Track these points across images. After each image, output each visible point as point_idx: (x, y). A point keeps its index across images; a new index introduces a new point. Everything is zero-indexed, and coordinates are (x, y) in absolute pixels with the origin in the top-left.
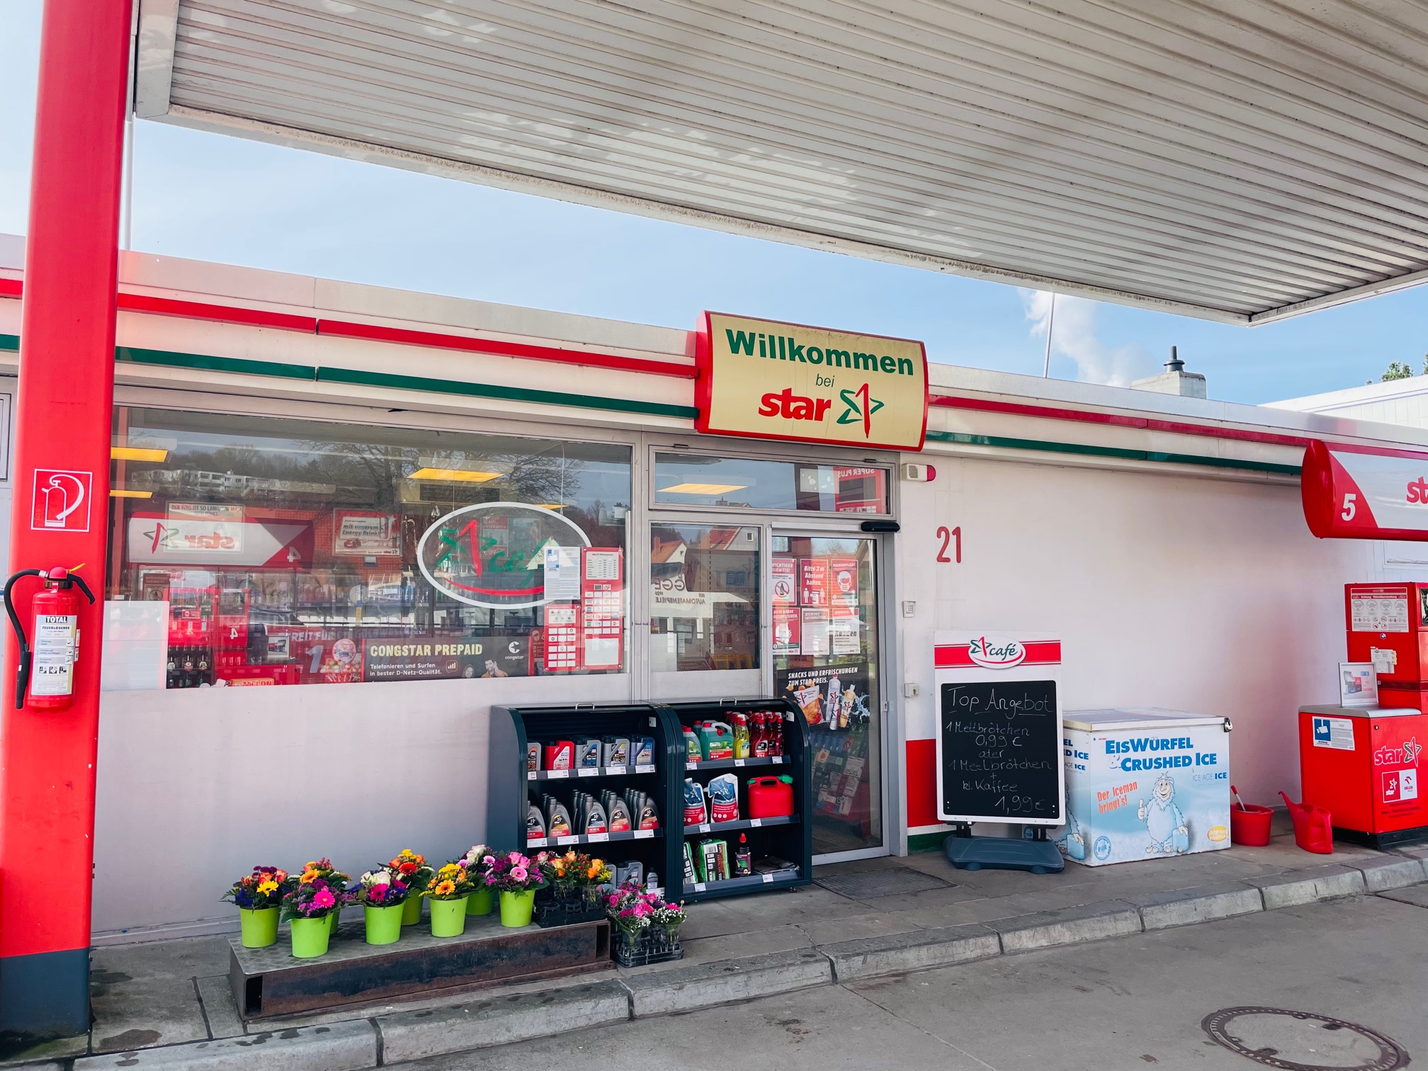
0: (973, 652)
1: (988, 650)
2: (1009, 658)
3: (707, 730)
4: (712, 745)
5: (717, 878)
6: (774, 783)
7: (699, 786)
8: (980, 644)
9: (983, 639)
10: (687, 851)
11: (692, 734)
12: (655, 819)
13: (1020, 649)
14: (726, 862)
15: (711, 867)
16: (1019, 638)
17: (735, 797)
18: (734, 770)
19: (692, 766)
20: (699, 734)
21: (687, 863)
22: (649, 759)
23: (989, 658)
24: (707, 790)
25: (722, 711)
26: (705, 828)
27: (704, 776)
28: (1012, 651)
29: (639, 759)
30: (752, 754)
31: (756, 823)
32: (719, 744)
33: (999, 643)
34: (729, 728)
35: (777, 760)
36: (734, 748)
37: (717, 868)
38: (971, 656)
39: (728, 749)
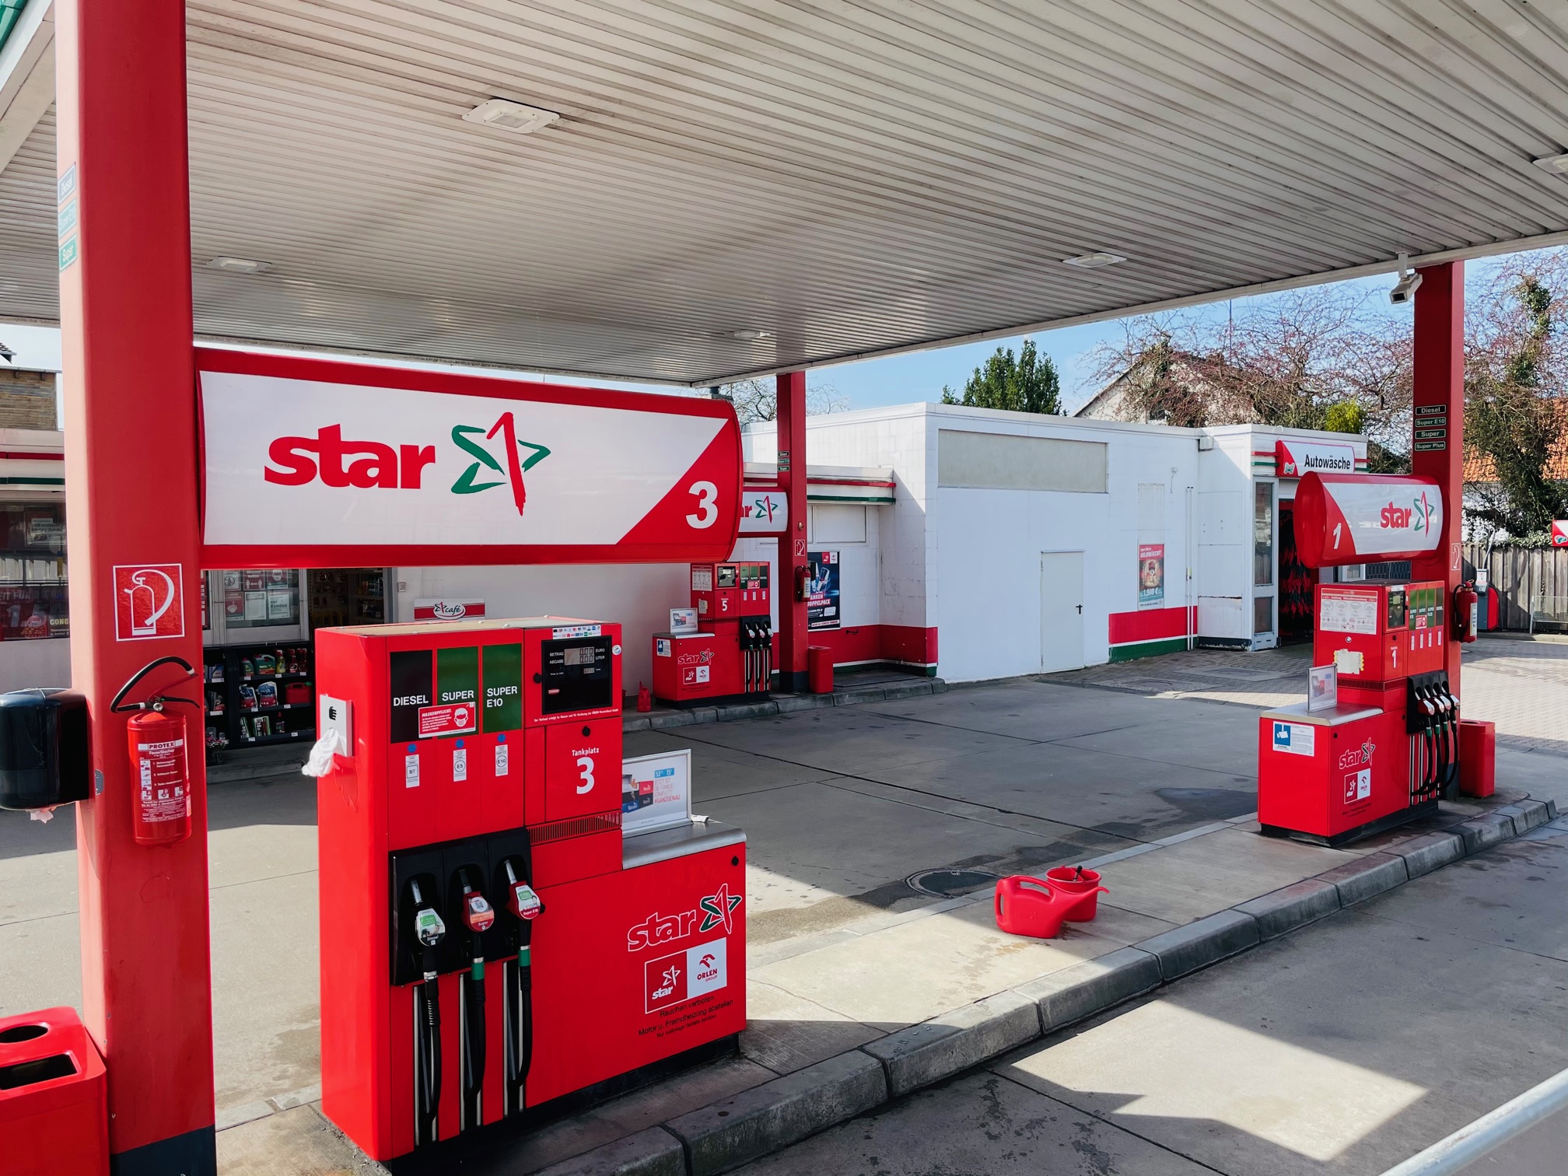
0: (436, 610)
1: (444, 609)
2: (456, 613)
3: (258, 659)
4: (261, 667)
5: (263, 734)
6: (300, 686)
7: (252, 688)
8: (440, 606)
9: (442, 603)
10: (243, 721)
11: (248, 662)
12: (223, 705)
13: (462, 608)
14: (268, 726)
15: (259, 729)
16: (461, 603)
17: (274, 693)
18: (275, 680)
19: (248, 678)
20: (253, 662)
21: (244, 728)
22: (220, 675)
23: (445, 614)
24: (257, 690)
25: (270, 648)
26: (255, 710)
27: (255, 683)
28: (458, 610)
29: (214, 675)
30: (288, 671)
31: (288, 706)
32: (265, 667)
33: (451, 605)
34: (273, 658)
35: (303, 674)
36: (276, 668)
37: (263, 730)
38: (435, 613)
39: (271, 669)
